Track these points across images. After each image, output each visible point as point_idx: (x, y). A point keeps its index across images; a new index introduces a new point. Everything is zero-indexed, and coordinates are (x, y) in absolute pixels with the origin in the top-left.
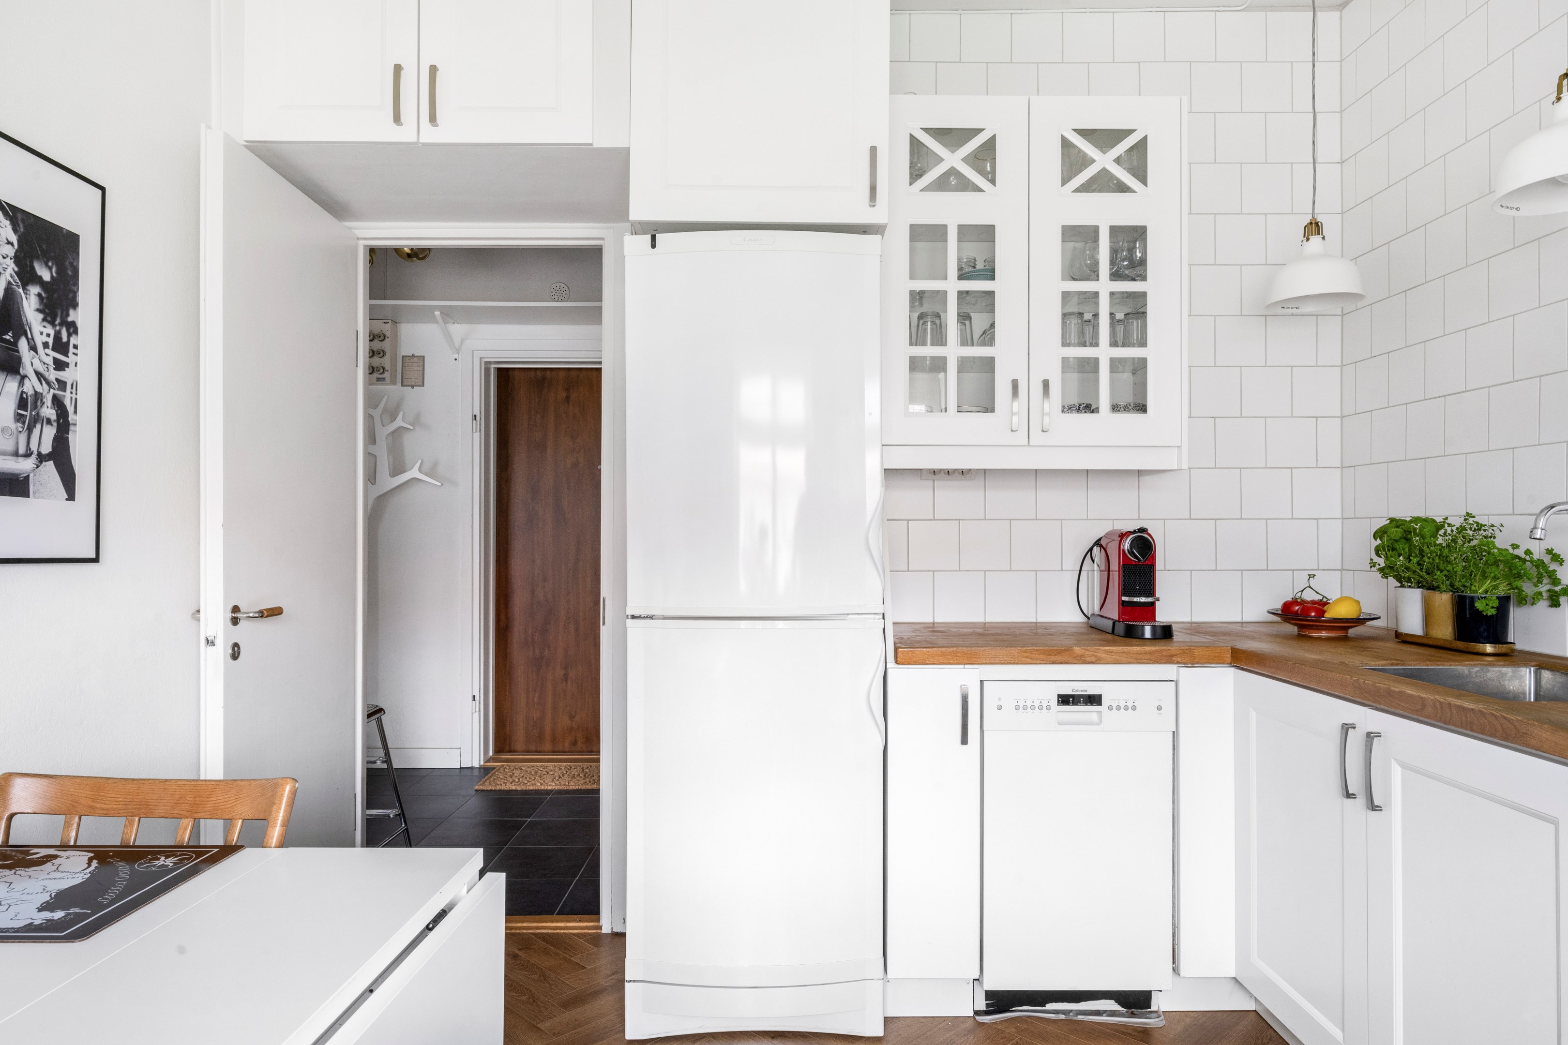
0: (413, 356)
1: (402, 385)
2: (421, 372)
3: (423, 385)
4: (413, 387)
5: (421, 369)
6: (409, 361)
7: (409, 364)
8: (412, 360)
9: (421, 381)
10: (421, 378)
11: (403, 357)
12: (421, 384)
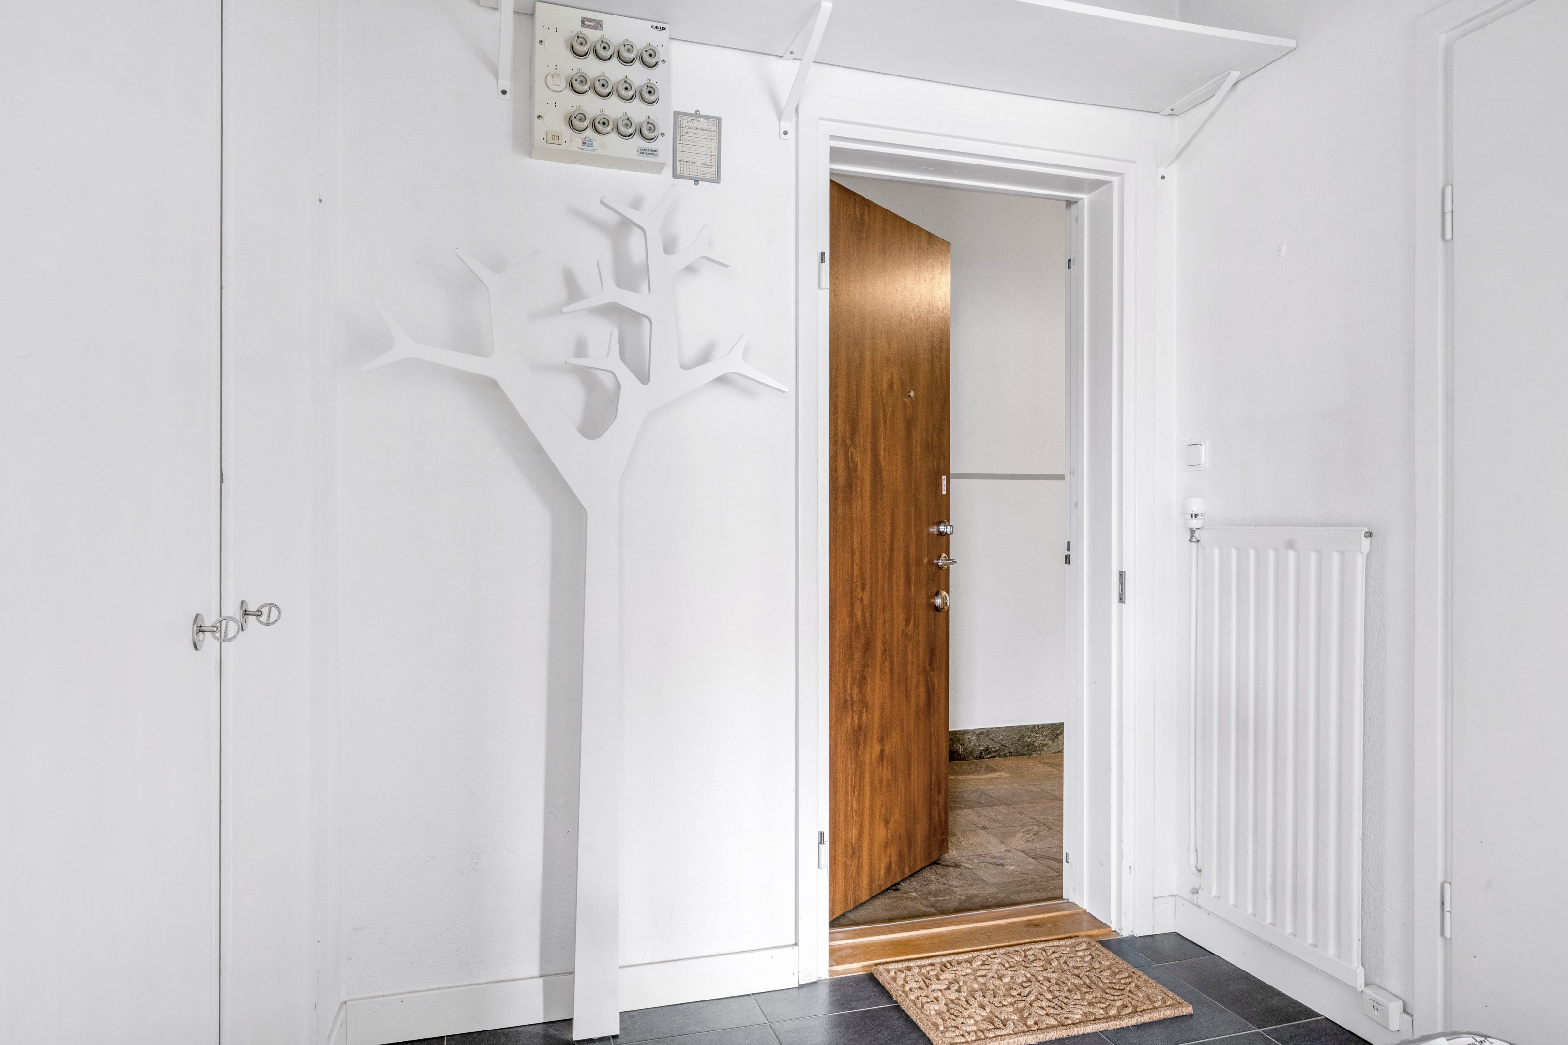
0: (697, 114)
1: (675, 175)
2: (715, 152)
3: (717, 180)
4: (696, 182)
5: (714, 143)
6: (690, 125)
7: (689, 130)
8: (695, 124)
9: (714, 170)
10: (714, 163)
11: (676, 114)
12: (714, 176)
